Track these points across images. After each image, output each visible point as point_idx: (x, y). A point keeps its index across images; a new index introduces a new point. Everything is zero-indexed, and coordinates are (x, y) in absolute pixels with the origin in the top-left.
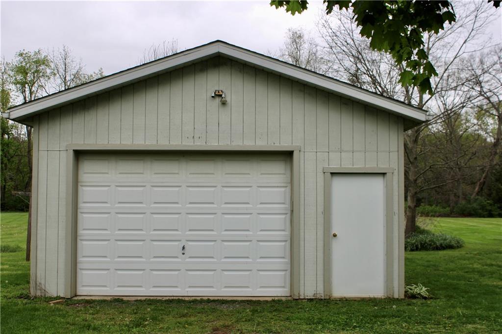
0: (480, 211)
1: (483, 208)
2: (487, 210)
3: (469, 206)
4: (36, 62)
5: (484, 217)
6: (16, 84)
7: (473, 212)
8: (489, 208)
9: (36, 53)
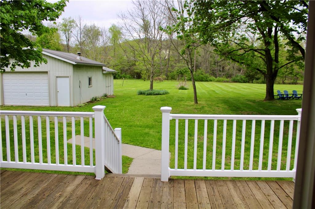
0: (240, 80)
1: (242, 79)
2: (243, 80)
3: (236, 78)
4: (70, 22)
5: (241, 83)
6: (62, 30)
7: (237, 81)
8: (244, 79)
9: (69, 18)
